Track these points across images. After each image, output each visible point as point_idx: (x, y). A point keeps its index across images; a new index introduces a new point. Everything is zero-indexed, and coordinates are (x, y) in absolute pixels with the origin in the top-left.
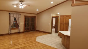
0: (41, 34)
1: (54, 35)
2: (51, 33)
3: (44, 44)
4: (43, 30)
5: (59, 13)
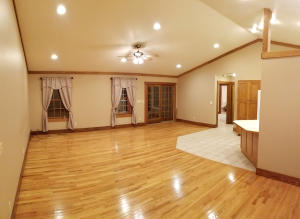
0: (190, 128)
1: (224, 129)
2: (215, 126)
3: (197, 157)
4: (194, 119)
5: (234, 75)
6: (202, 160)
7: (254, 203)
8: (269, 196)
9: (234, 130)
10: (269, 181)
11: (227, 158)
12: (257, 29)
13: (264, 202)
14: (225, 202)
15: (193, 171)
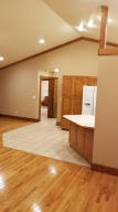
0: (15, 123)
3: (27, 154)
4: (16, 114)
5: (57, 71)
6: (33, 156)
7: (98, 201)
8: (110, 193)
9: (58, 124)
10: (105, 176)
11: (58, 153)
12: (85, 27)
13: (107, 199)
14: (68, 201)
15: (26, 168)
